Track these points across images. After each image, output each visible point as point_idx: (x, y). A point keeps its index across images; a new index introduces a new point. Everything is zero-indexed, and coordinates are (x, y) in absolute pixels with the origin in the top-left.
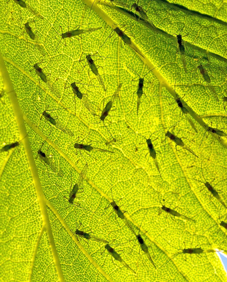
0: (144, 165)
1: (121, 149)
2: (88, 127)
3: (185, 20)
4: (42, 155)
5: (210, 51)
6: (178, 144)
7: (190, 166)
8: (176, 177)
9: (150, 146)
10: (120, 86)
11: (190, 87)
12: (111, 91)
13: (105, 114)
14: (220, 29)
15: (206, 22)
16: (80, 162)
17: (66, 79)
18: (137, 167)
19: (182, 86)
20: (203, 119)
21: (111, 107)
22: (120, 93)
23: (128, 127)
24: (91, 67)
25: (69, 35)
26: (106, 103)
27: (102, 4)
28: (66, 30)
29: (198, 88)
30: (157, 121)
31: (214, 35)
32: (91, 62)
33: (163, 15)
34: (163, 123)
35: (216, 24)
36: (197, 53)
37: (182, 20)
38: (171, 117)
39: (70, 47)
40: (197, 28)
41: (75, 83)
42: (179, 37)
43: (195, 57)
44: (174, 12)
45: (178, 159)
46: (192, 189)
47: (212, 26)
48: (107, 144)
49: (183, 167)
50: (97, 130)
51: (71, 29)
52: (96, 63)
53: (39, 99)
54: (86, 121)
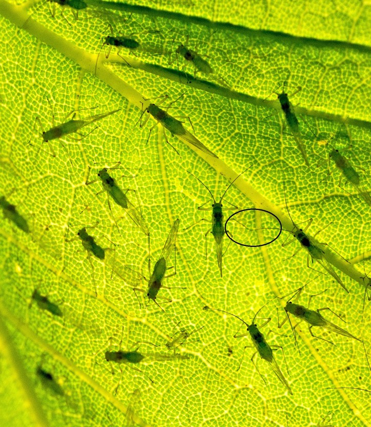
0: (251, 381)
1: (199, 354)
2: (124, 318)
3: (289, 61)
4: (47, 377)
5: (351, 116)
6: (314, 324)
7: (344, 367)
8: (320, 395)
9: (258, 338)
10: (175, 228)
11: (317, 204)
12: (159, 239)
13: (156, 284)
14: (363, 64)
15: (333, 57)
16: (120, 391)
17: (66, 226)
18: (237, 387)
19: (300, 207)
20: (356, 266)
21: (165, 269)
22: (179, 242)
23: (206, 308)
24: (112, 194)
25: (57, 132)
26: (153, 265)
27: (112, 62)
28: (48, 125)
29: (335, 203)
30: (261, 287)
31: (354, 81)
32: (109, 182)
33: (242, 60)
34: (276, 289)
35: (355, 56)
36: (322, 127)
37: (283, 63)
38: (289, 275)
39: (63, 161)
40: (315, 73)
41: (84, 230)
42: (283, 98)
43: (320, 138)
44: (265, 50)
45: (318, 358)
46: (357, 413)
47: (347, 62)
48: (168, 346)
49: (330, 373)
50: (144, 321)
51: (58, 122)
52: (120, 184)
53: (18, 269)
54: (119, 306)
